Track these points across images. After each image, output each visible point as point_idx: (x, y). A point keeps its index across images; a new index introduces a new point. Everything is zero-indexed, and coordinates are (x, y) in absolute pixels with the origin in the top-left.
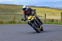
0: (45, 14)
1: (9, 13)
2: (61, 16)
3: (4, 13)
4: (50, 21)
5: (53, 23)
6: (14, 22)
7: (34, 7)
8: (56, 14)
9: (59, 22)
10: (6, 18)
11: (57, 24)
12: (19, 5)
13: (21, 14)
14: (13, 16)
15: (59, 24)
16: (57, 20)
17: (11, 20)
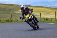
0: (40, 13)
1: (6, 12)
2: (55, 15)
3: (2, 12)
4: (44, 20)
5: (47, 21)
6: (11, 21)
7: (30, 6)
8: (50, 13)
9: (53, 21)
10: (3, 17)
11: (51, 22)
12: (16, 4)
13: (18, 13)
14: (10, 15)
15: (53, 23)
16: (51, 19)
17: (9, 18)
